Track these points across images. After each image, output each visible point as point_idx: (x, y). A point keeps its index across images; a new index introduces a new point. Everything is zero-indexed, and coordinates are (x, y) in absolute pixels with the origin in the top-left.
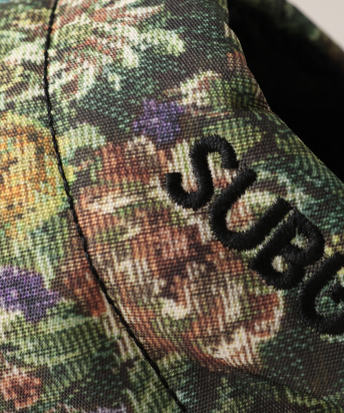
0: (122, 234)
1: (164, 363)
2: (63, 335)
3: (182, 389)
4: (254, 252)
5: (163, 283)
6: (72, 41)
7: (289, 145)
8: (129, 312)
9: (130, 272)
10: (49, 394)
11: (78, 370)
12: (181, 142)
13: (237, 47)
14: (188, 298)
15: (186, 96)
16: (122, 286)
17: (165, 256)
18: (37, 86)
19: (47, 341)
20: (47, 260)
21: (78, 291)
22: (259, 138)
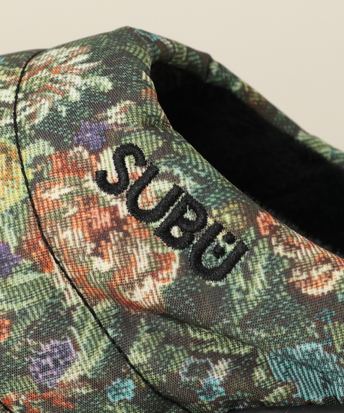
0: (64, 213)
1: (98, 308)
2: (24, 286)
3: (112, 327)
4: (157, 224)
5: (93, 246)
6: (35, 87)
7: (183, 148)
8: (70, 268)
9: (70, 238)
10: (16, 331)
11: (36, 312)
12: (107, 149)
13: (150, 87)
14: (111, 256)
15: (111, 117)
16: (64, 249)
17: (95, 227)
18: (9, 117)
19: (13, 291)
20: (13, 233)
21: (34, 254)
22: (160, 143)
